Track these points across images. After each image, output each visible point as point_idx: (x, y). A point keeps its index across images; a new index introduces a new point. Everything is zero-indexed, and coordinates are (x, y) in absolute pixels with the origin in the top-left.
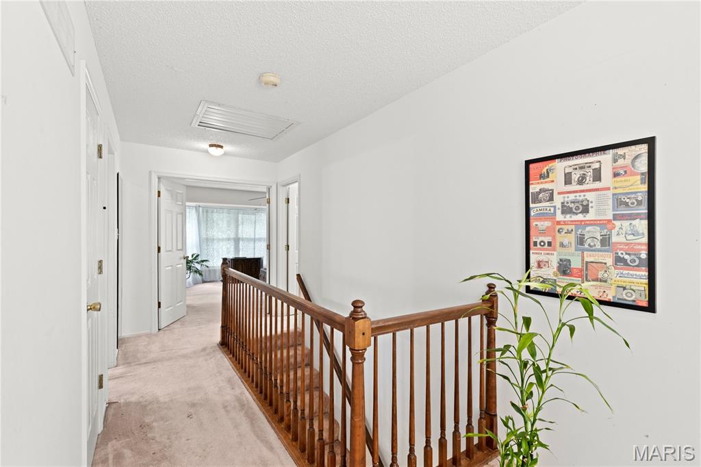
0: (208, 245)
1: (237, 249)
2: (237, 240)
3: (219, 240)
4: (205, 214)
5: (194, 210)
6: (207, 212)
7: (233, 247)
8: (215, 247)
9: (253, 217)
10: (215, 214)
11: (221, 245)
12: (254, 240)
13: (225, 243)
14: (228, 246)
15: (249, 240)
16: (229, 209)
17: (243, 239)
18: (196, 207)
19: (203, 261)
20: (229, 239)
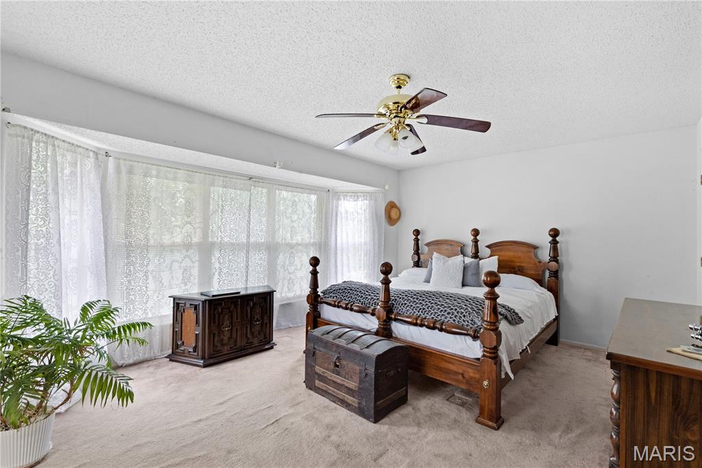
0: (133, 264)
1: (206, 272)
2: (206, 249)
3: (162, 248)
4: (124, 176)
5: (90, 163)
6: (130, 172)
7: (196, 264)
8: (151, 268)
9: (245, 194)
10: (152, 181)
11: (168, 261)
12: (248, 247)
13: (178, 256)
14: (187, 263)
15: (234, 247)
16: (193, 169)
17: (221, 246)
18: (96, 154)
19: (131, 326)
20: (188, 246)
